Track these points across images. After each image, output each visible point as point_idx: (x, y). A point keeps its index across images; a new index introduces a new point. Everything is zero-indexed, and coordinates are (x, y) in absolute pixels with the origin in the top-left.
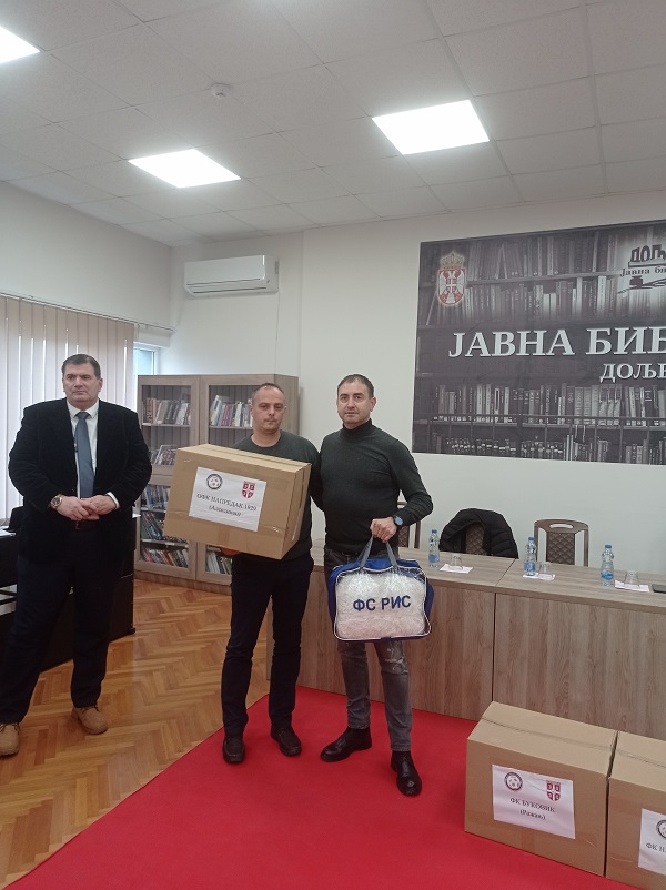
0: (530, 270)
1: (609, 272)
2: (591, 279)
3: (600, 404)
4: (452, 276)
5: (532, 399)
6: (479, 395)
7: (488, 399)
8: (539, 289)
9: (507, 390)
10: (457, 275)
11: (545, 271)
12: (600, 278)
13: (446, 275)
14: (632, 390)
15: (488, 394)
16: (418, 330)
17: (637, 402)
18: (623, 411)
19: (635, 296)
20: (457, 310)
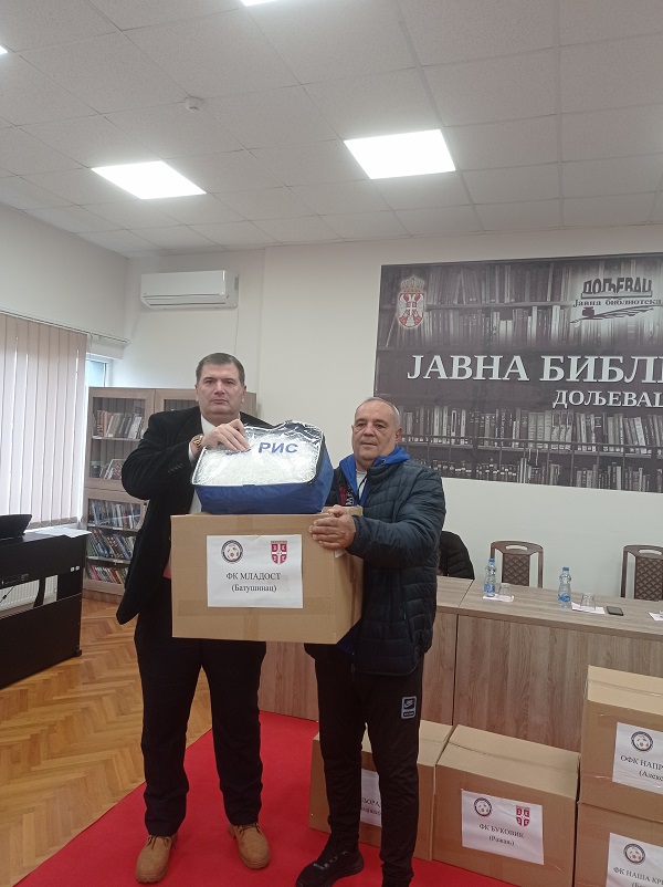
0: (488, 297)
1: (562, 302)
2: (545, 308)
3: (552, 429)
4: (412, 299)
5: (487, 422)
6: (437, 417)
7: (445, 421)
8: (496, 316)
9: (464, 413)
10: (417, 299)
11: (502, 299)
12: (554, 307)
13: (407, 299)
14: (583, 416)
15: (445, 416)
16: (377, 351)
17: (588, 428)
18: (574, 437)
19: (586, 326)
20: (417, 333)
